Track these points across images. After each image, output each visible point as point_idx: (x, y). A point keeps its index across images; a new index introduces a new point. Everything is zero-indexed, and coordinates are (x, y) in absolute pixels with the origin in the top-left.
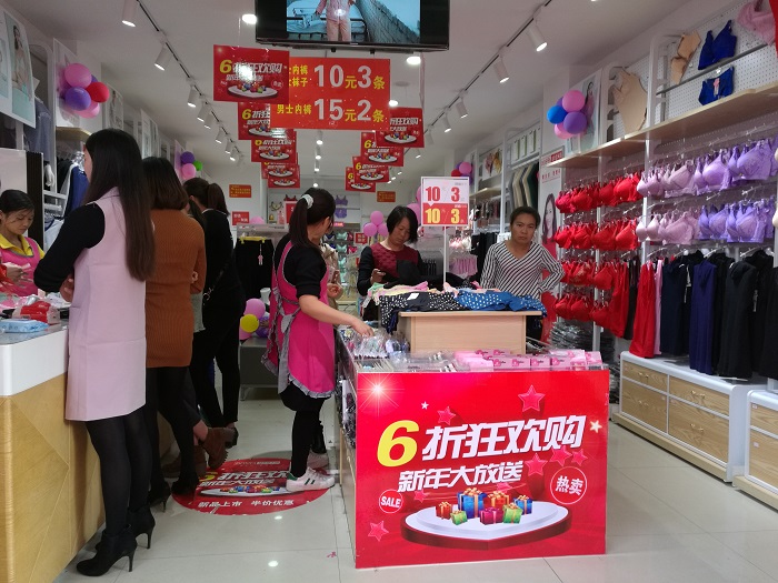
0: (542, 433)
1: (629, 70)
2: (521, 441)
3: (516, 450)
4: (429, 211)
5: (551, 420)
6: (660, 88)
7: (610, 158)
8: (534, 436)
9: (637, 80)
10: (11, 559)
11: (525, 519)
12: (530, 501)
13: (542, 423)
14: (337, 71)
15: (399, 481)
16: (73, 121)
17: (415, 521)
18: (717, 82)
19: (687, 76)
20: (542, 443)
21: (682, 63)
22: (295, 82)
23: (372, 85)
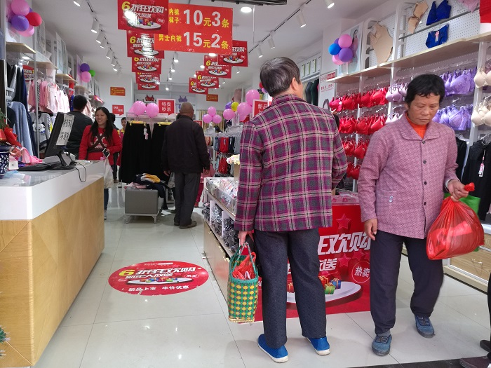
0: (349, 242)
1: (381, 23)
2: (336, 247)
3: (333, 252)
6: (401, 36)
8: (344, 243)
11: (337, 292)
12: (340, 282)
13: (349, 236)
14: (198, 14)
18: (438, 33)
19: (419, 29)
20: (348, 248)
21: (416, 20)
22: (171, 20)
23: (221, 25)
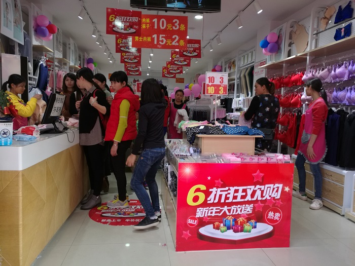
0: (262, 192)
1: (300, 23)
2: (253, 195)
3: (250, 199)
4: (209, 88)
5: (267, 186)
6: (315, 32)
7: (289, 65)
8: (258, 193)
9: (303, 28)
10: (21, 245)
11: (253, 230)
12: (256, 223)
13: (262, 187)
14: (163, 21)
15: (196, 212)
16: (40, 42)
17: (203, 231)
18: (343, 30)
19: (329, 26)
20: (262, 196)
21: (326, 20)
22: (144, 26)
23: (179, 28)
